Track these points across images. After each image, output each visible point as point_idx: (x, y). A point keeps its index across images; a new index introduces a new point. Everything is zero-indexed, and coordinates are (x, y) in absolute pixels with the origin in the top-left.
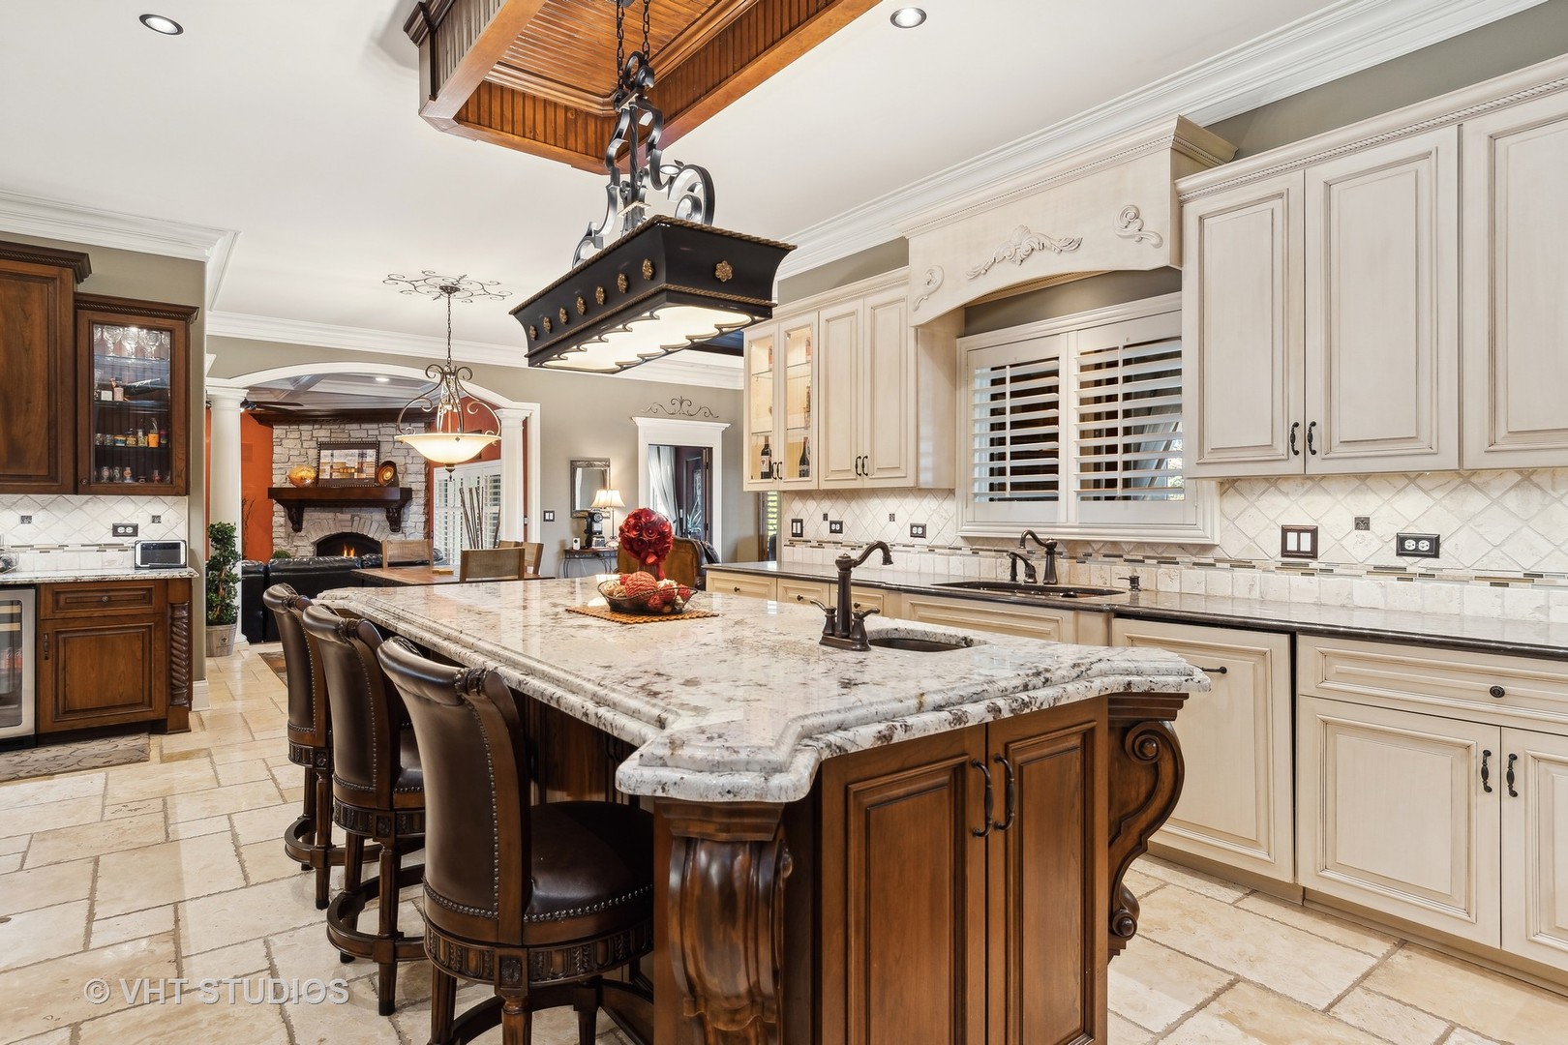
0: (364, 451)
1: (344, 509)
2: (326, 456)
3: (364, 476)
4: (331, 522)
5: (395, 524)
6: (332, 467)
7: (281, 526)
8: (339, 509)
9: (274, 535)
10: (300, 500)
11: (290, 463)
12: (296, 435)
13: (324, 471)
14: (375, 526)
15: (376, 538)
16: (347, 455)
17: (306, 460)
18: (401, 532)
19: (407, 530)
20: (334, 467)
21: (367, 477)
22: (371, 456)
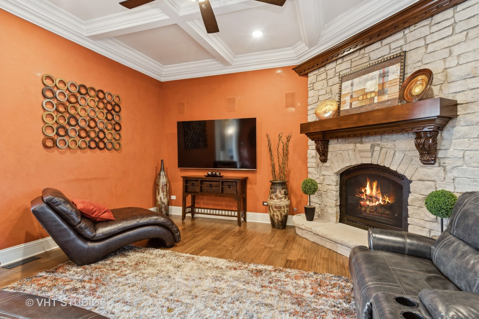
0: (386, 69)
1: (364, 139)
2: (346, 87)
3: (385, 98)
4: (351, 153)
5: (425, 154)
6: (351, 97)
7: (313, 157)
8: (359, 140)
9: (309, 165)
10: (324, 133)
12: (324, 76)
13: (345, 102)
14: (399, 156)
15: (400, 171)
16: (366, 80)
17: (330, 96)
18: (437, 164)
19: (447, 161)
20: (354, 97)
21: (390, 98)
22: (394, 73)
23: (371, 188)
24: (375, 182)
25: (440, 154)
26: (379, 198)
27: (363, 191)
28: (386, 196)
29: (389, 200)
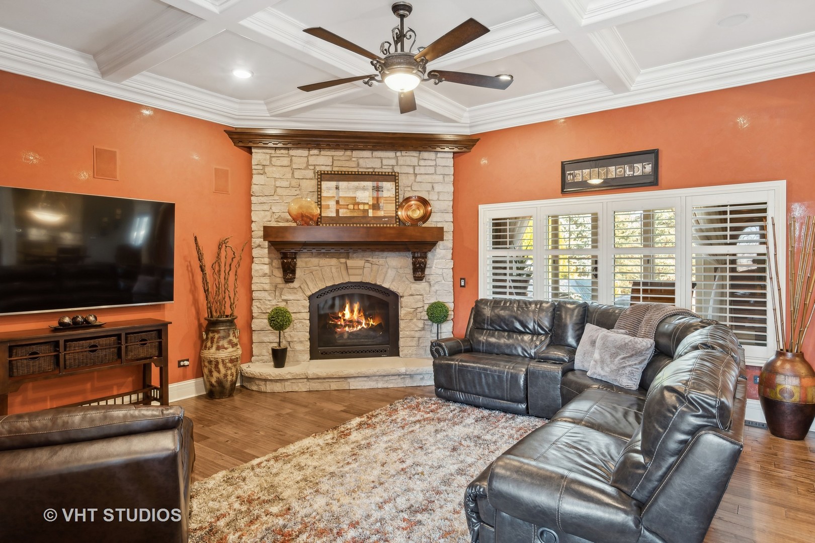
0: (380, 184)
2: (329, 189)
3: (381, 213)
4: (334, 270)
5: (419, 271)
6: (338, 202)
7: (265, 275)
9: (254, 287)
11: (276, 198)
12: (285, 161)
13: (328, 207)
14: (391, 273)
15: (393, 288)
16: (357, 189)
17: (298, 192)
18: (424, 280)
19: (431, 278)
20: (341, 203)
21: (386, 215)
22: (388, 190)
23: (352, 311)
24: (357, 303)
25: (427, 272)
26: (362, 321)
27: (340, 315)
28: (370, 318)
29: (374, 322)
